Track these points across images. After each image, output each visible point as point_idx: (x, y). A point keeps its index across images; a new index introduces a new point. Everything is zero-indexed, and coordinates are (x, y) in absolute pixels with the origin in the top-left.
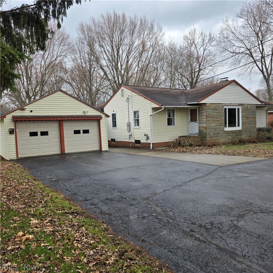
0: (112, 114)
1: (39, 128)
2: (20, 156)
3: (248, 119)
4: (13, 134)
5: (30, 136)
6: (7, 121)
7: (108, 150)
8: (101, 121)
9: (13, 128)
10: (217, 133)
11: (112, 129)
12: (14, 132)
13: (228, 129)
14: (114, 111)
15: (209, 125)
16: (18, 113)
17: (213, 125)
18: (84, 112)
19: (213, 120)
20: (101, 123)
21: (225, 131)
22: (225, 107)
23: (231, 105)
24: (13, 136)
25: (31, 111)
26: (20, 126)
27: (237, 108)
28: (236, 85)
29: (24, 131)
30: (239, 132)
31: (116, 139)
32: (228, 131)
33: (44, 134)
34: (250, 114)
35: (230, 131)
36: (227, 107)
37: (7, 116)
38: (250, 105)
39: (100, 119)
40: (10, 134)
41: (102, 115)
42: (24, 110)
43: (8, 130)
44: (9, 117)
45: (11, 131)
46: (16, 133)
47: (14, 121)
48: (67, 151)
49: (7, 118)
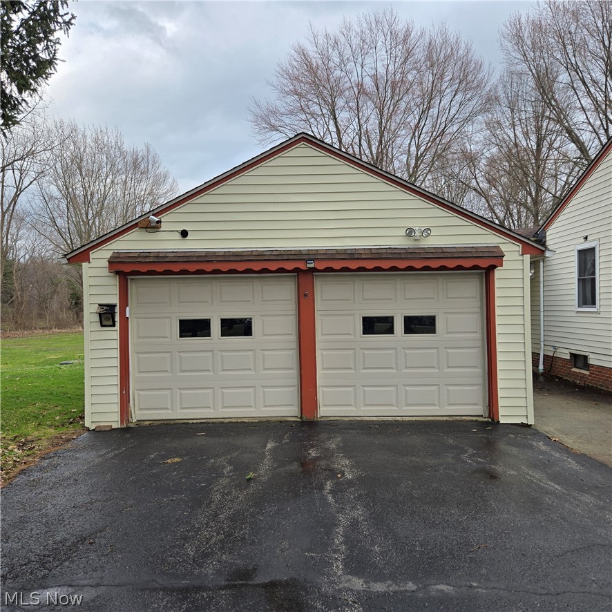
0: (580, 252)
1: (215, 303)
2: (139, 414)
4: (114, 325)
5: (182, 335)
7: (531, 422)
8: (498, 273)
9: (114, 300)
11: (575, 315)
12: (117, 319)
14: (586, 238)
18: (410, 232)
20: (497, 284)
24: (114, 333)
25: (184, 234)
26: (139, 290)
31: (591, 356)
33: (237, 327)
37: (92, 255)
39: (494, 267)
40: (102, 326)
41: (503, 248)
42: (156, 227)
43: (95, 309)
44: (100, 258)
45: (107, 315)
46: (125, 321)
47: (117, 273)
48: (326, 409)
49: (94, 263)
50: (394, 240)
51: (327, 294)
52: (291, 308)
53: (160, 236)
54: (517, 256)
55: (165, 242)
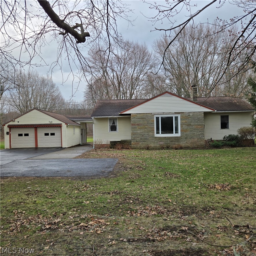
1: (23, 131)
2: (12, 147)
3: (191, 126)
5: (19, 136)
6: (6, 127)
7: (67, 147)
8: (62, 127)
9: (9, 131)
10: (145, 139)
13: (160, 135)
15: (134, 132)
16: (11, 123)
17: (139, 132)
19: (139, 127)
21: (155, 137)
22: (158, 116)
23: (163, 113)
24: (9, 136)
25: (18, 122)
26: (12, 130)
27: (174, 116)
28: (171, 95)
29: (15, 133)
30: (177, 138)
32: (159, 137)
33: (27, 135)
34: (192, 121)
35: (161, 137)
36: (160, 116)
38: (192, 113)
40: (7, 135)
42: (14, 121)
43: (6, 132)
44: (7, 125)
45: (8, 133)
46: (10, 134)
47: (9, 127)
48: (39, 146)
49: (6, 126)
50: (48, 123)
51: (39, 130)
52: (34, 132)
53: (15, 122)
54: (65, 125)
55: (16, 123)
